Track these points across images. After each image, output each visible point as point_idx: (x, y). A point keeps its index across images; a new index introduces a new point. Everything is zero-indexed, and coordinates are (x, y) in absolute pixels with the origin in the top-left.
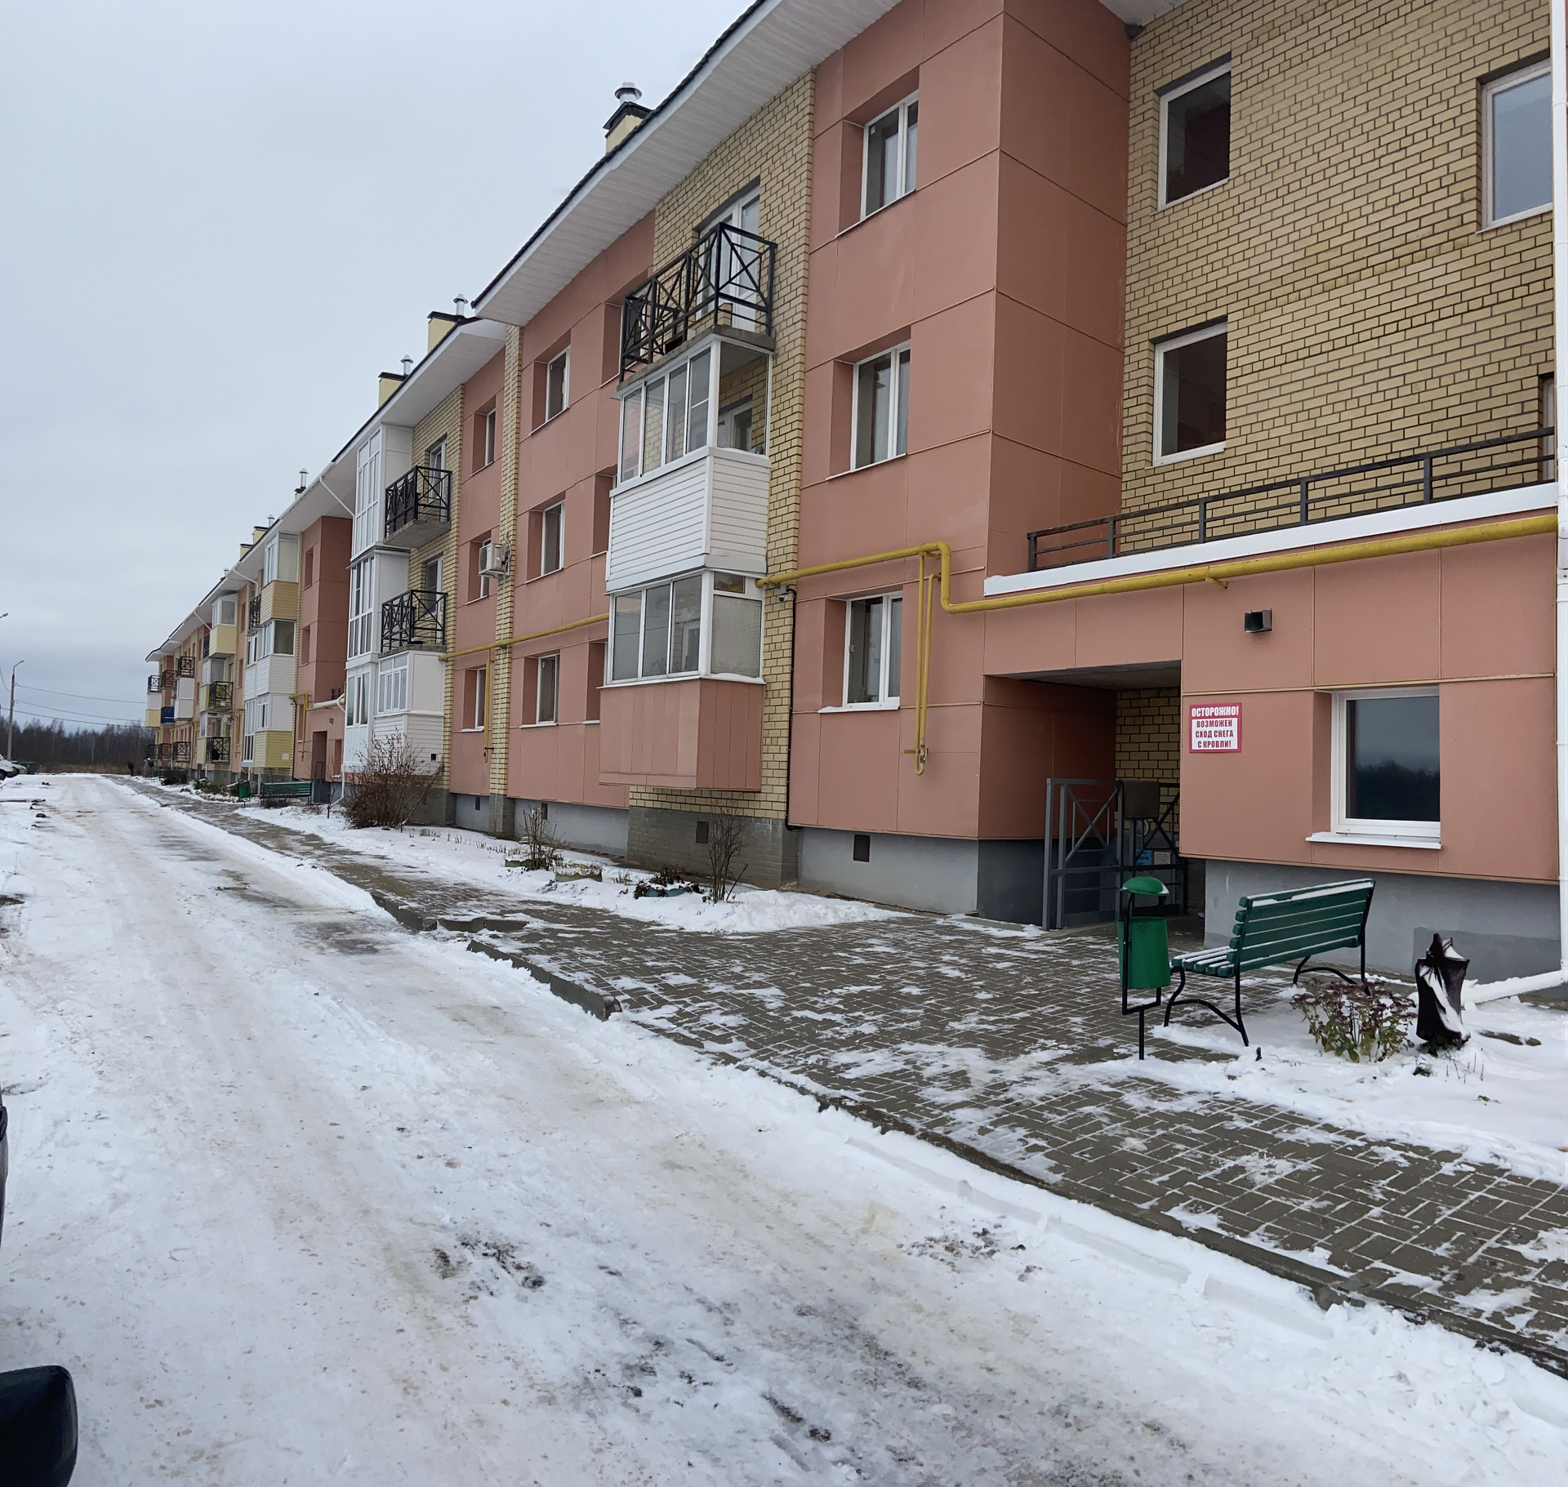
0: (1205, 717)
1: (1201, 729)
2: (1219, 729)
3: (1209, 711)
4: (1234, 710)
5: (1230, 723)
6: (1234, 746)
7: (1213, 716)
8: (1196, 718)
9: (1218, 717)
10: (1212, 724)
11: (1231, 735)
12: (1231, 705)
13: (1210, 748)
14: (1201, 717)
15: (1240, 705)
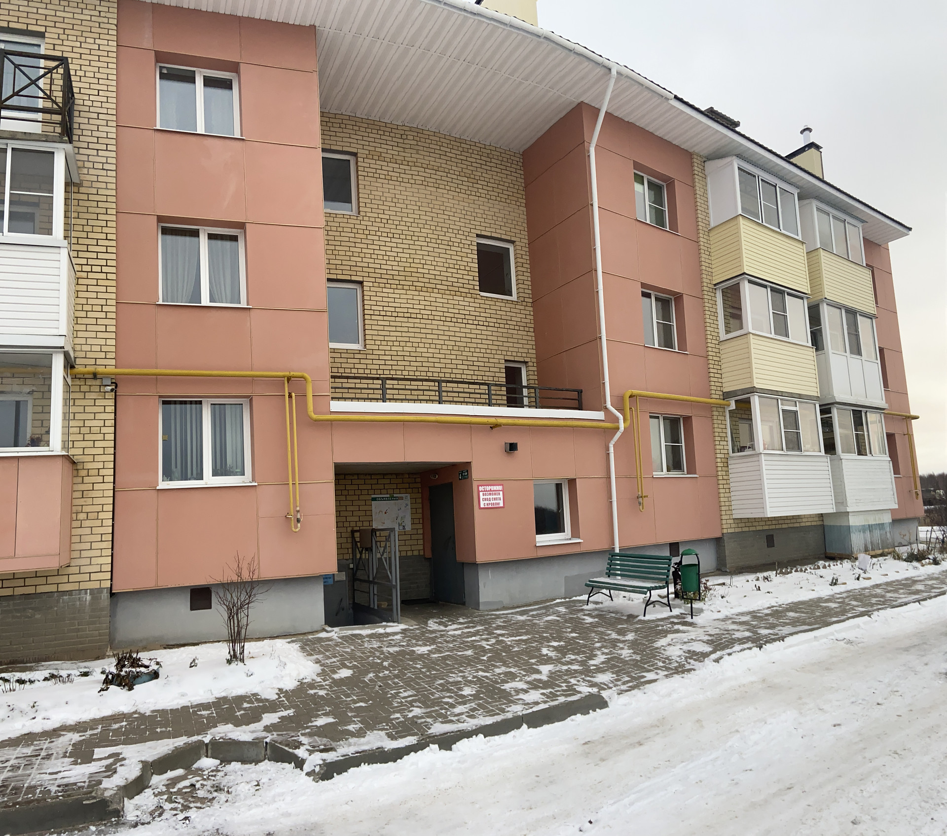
0: (487, 491)
1: (485, 497)
2: (494, 497)
3: (488, 488)
4: (500, 488)
5: (499, 494)
6: (502, 505)
7: (491, 491)
8: (482, 491)
9: (493, 491)
10: (490, 494)
11: (500, 500)
12: (499, 485)
13: (490, 506)
14: (484, 491)
15: (503, 485)
